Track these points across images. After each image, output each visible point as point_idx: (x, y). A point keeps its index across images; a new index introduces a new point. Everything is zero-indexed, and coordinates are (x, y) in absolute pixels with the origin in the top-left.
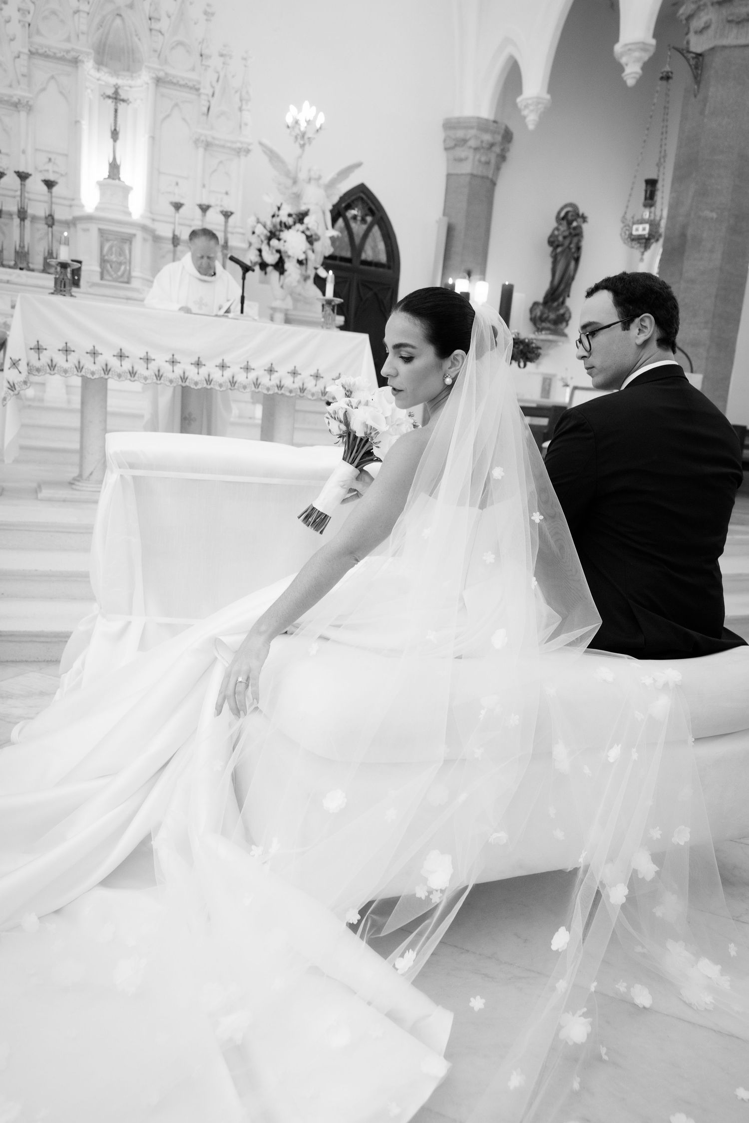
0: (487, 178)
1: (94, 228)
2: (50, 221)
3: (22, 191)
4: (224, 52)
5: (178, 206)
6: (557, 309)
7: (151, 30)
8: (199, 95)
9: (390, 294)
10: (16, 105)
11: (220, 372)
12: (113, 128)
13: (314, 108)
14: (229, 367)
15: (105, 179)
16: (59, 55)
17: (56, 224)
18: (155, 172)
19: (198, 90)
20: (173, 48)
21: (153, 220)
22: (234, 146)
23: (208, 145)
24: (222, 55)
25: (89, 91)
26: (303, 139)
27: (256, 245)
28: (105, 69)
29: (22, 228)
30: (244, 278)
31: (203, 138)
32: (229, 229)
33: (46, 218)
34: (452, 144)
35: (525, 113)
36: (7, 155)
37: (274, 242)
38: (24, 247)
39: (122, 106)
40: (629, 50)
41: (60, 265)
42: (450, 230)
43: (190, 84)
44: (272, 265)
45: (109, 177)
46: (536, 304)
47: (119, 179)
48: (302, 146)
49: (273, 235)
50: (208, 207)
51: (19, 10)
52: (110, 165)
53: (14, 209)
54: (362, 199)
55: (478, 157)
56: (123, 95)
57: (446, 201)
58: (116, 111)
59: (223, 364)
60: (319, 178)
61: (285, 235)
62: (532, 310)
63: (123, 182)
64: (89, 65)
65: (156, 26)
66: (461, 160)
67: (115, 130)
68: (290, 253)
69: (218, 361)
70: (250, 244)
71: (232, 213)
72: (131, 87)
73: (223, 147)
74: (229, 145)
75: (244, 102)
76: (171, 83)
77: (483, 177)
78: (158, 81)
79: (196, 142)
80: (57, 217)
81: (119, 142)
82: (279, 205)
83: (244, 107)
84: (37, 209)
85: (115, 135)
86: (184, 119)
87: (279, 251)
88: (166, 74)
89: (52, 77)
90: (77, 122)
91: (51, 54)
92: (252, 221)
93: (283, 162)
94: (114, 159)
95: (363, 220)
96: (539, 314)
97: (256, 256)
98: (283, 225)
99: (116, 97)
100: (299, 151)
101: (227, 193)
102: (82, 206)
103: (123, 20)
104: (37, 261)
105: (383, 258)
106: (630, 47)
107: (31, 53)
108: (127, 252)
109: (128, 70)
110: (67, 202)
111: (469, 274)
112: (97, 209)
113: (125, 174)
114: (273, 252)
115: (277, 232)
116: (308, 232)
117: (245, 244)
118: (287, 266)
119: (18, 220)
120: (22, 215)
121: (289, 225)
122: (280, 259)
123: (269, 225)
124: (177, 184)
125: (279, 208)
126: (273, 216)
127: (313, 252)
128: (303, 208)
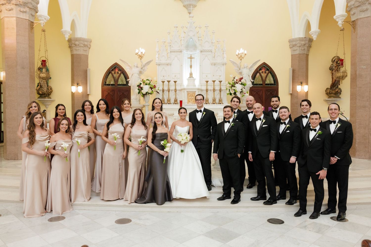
0: (305, 54)
1: (186, 91)
2: (176, 90)
4: (218, 41)
5: (207, 82)
6: (335, 90)
8: (212, 53)
9: (276, 92)
10: (167, 65)
13: (243, 50)
15: (189, 78)
16: (177, 51)
18: (201, 73)
20: (205, 43)
21: (201, 86)
22: (222, 63)
24: (217, 42)
25: (185, 57)
26: (241, 57)
28: (189, 51)
29: (169, 94)
31: (213, 63)
32: (221, 85)
33: (175, 90)
34: (292, 46)
35: (312, 36)
36: (166, 76)
37: (233, 88)
38: (169, 98)
39: (192, 60)
40: (338, 17)
42: (294, 71)
43: (210, 50)
44: (233, 94)
46: (327, 89)
48: (241, 60)
49: (233, 86)
50: (215, 81)
51: (168, 43)
52: (190, 74)
53: (167, 89)
54: (264, 66)
55: (300, 49)
56: (192, 56)
57: (291, 63)
58: (191, 61)
60: (247, 67)
61: (236, 85)
62: (326, 91)
63: (193, 78)
64: (185, 52)
65: (200, 39)
66: (295, 50)
67: (191, 65)
68: (237, 90)
70: (227, 89)
71: (222, 81)
72: (195, 54)
73: (219, 64)
74: (220, 63)
75: (224, 52)
76: (205, 51)
77: (303, 54)
78: (201, 51)
79: (212, 64)
80: (177, 89)
81: (192, 68)
83: (224, 53)
84: (172, 88)
86: (208, 59)
88: (203, 49)
89: (176, 56)
90: (182, 65)
91: (175, 51)
92: (227, 82)
93: (237, 64)
94: (191, 72)
95: (265, 72)
96: (329, 92)
98: (236, 83)
99: (191, 58)
100: (240, 61)
102: (184, 85)
103: (192, 39)
104: (172, 101)
105: (273, 82)
106: (338, 16)
107: (171, 52)
109: (194, 50)
110: (180, 85)
111: (301, 83)
112: (187, 86)
113: (194, 76)
114: (233, 90)
115: (234, 85)
116: (243, 83)
117: (226, 89)
118: (237, 94)
119: (168, 92)
120: (169, 91)
121: (237, 82)
122: (235, 91)
123: (231, 83)
124: (207, 76)
125: (234, 78)
126: (233, 80)
127: (245, 88)
128: (241, 77)
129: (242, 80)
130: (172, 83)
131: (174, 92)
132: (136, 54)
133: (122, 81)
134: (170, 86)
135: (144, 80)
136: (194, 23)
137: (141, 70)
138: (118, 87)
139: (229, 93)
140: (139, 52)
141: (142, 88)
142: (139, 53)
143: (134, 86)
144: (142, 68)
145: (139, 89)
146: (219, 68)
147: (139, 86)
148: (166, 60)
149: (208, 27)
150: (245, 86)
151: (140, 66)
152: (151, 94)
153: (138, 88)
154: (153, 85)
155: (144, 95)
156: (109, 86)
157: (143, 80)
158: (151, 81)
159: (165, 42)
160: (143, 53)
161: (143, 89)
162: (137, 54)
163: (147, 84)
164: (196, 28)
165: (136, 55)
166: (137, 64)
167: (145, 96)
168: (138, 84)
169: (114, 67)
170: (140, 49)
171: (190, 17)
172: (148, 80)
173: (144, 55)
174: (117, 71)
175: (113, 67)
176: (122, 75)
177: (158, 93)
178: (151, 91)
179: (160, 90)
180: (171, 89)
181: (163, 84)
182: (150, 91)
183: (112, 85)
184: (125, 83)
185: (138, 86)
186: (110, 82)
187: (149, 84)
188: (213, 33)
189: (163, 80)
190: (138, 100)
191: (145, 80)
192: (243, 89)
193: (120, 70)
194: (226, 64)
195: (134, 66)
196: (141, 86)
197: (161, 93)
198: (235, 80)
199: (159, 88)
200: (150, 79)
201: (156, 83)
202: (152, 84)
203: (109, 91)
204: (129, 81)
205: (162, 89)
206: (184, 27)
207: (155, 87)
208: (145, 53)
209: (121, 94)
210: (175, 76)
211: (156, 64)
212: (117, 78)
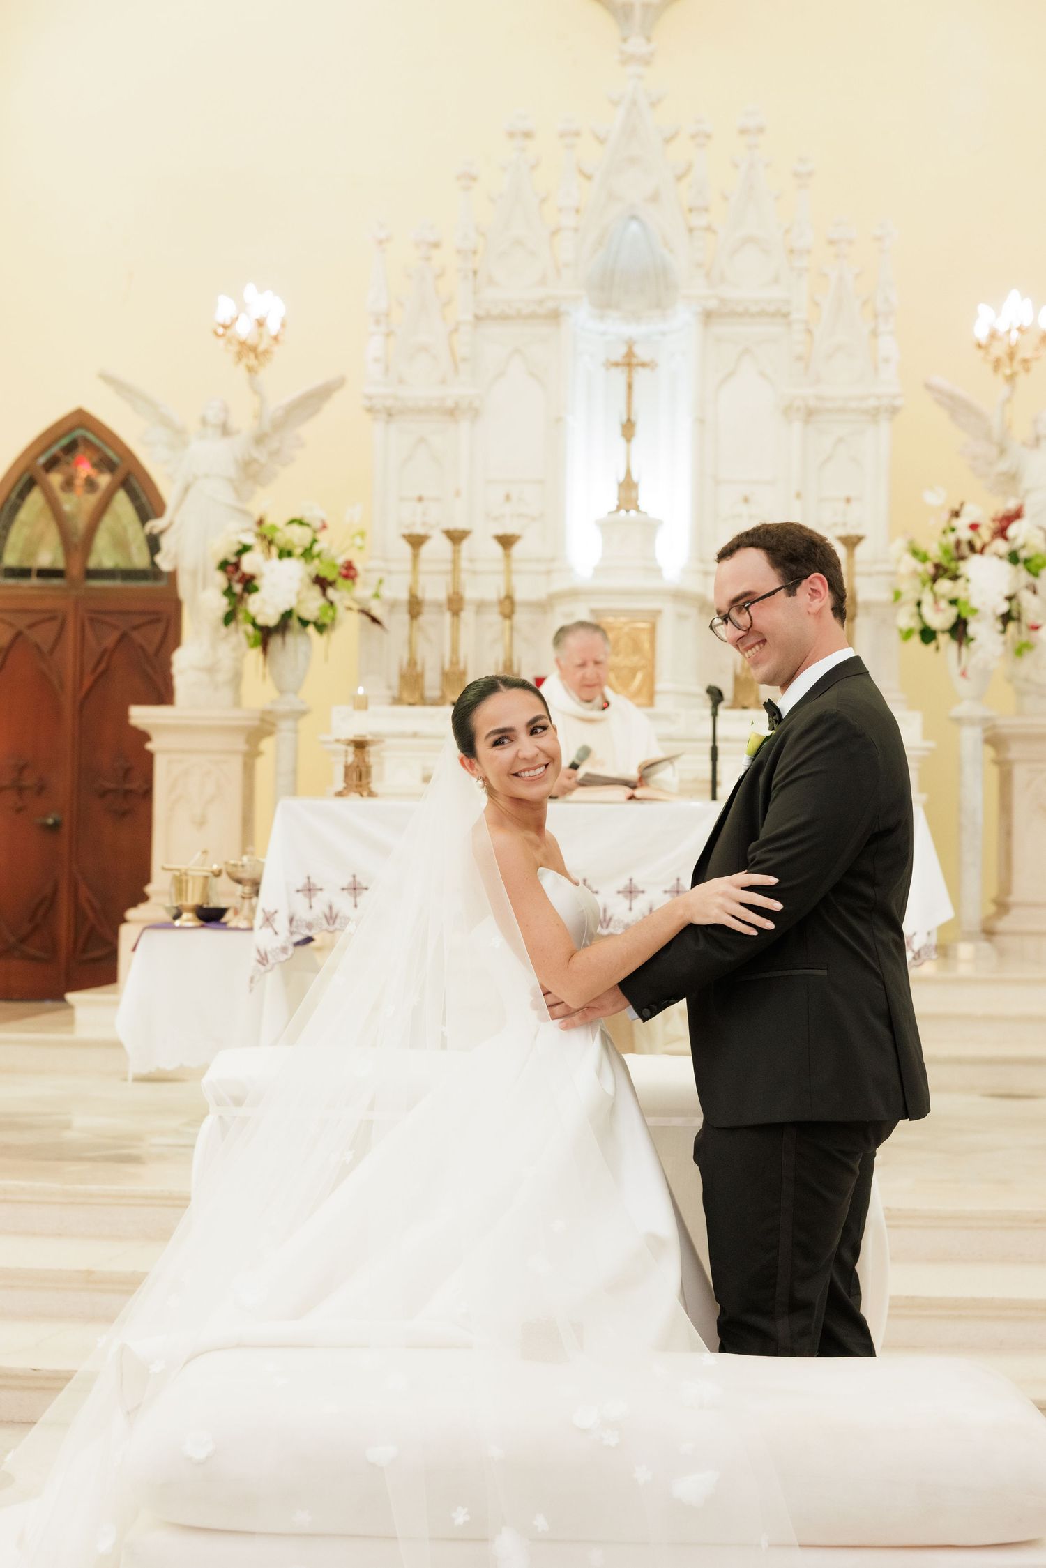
2: (508, 606)
3: (455, 562)
4: (836, 236)
7: (691, 230)
8: (789, 324)
10: (452, 413)
11: (626, 903)
12: (624, 418)
13: (1028, 301)
14: (643, 892)
15: (610, 513)
16: (525, 312)
17: (518, 609)
18: (707, 482)
19: (786, 315)
20: (735, 252)
22: (864, 405)
23: (810, 414)
25: (585, 354)
26: (1009, 362)
27: (910, 595)
29: (455, 628)
30: (715, 715)
31: (800, 402)
32: (858, 567)
33: (501, 602)
36: (439, 499)
37: (944, 585)
38: (458, 663)
39: (641, 375)
41: (353, 744)
43: (771, 308)
44: (943, 632)
45: (619, 508)
47: (637, 508)
48: (1011, 379)
49: (940, 572)
51: (458, 252)
52: (620, 485)
56: (642, 353)
58: (630, 386)
59: (631, 888)
61: (973, 567)
63: (645, 513)
64: (582, 316)
65: (699, 221)
67: (629, 420)
68: (975, 603)
69: (622, 883)
70: (898, 595)
71: (859, 539)
72: (663, 334)
73: (842, 410)
74: (854, 405)
75: (881, 318)
76: (734, 314)
78: (708, 316)
79: (787, 411)
80: (519, 596)
81: (635, 441)
82: (956, 507)
83: (881, 328)
84: (482, 589)
85: (628, 428)
86: (762, 374)
87: (953, 602)
88: (723, 300)
89: (516, 351)
90: (559, 420)
91: (513, 312)
92: (900, 545)
93: (979, 414)
94: (628, 473)
97: (912, 616)
98: (965, 549)
99: (629, 363)
101: (848, 500)
102: (571, 570)
103: (643, 224)
107: (478, 318)
108: (647, 645)
109: (656, 306)
110: (541, 565)
112: (598, 571)
113: (645, 499)
114: (944, 604)
115: (953, 565)
116: (1023, 554)
117: (890, 596)
118: (972, 629)
119: (448, 616)
120: (455, 605)
121: (978, 545)
122: (959, 617)
123: (935, 552)
124: (746, 500)
125: (956, 514)
126: (944, 532)
127: (1035, 592)
128: (1011, 505)
129: (1012, 531)
130: (482, 547)
131: (494, 617)
132: (221, 331)
133: (121, 544)
134: (464, 577)
135: (269, 521)
136: (653, 105)
137: (255, 454)
138: (92, 589)
139: (915, 625)
140: (243, 317)
141: (249, 584)
142: (244, 329)
143: (194, 574)
144: (260, 440)
145: (228, 592)
146: (840, 440)
147: (229, 567)
148: (443, 382)
149: (761, 130)
150: (1036, 575)
151: (244, 422)
152: (321, 628)
153: (220, 579)
154: (340, 561)
155: (266, 636)
156: (25, 583)
157: (260, 522)
158: (324, 527)
159: (436, 245)
160: (273, 326)
161: (256, 589)
162: (225, 327)
163: (289, 554)
164: (668, 140)
165: (221, 342)
166: (226, 410)
167: (275, 642)
168: (225, 550)
169: (64, 442)
170: (250, 292)
171: (627, 59)
172: (301, 523)
173: (276, 338)
174: (84, 470)
175: (55, 441)
176: (122, 504)
177: (375, 620)
178: (321, 602)
179: (393, 606)
180: (470, 594)
181: (416, 557)
182: (312, 605)
183: (44, 573)
184: (140, 560)
185: (224, 566)
186: (33, 555)
187: (307, 554)
188: (797, 175)
189: (419, 530)
190: (223, 677)
191: (276, 518)
192: (1026, 597)
193: (106, 464)
194: (894, 411)
195: (204, 422)
196: (249, 564)
197: (398, 623)
198: (962, 524)
199: (381, 582)
200: (314, 514)
201: (358, 541)
202: (335, 548)
203: (22, 622)
204: (162, 532)
205: (404, 596)
206: (577, 134)
207: (349, 572)
208: (283, 325)
209: (110, 640)
210: (508, 498)
211: (370, 410)
212: (81, 523)
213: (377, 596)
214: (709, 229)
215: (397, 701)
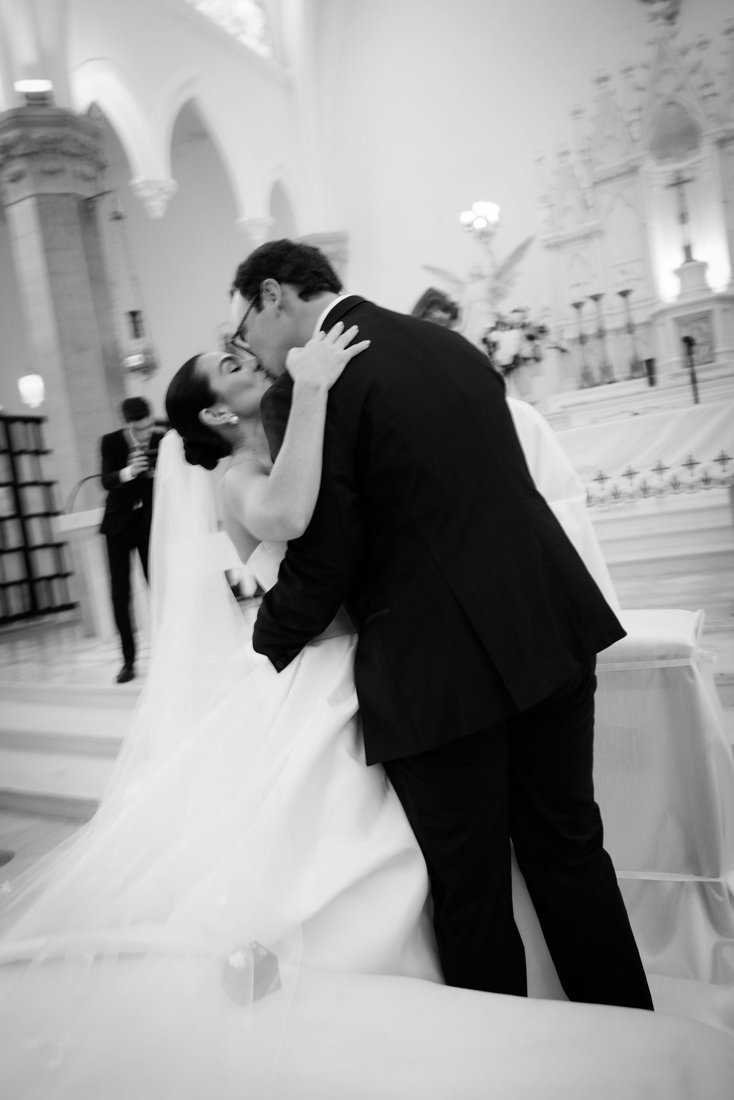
2: (631, 328)
3: (599, 311)
10: (589, 236)
12: (680, 212)
15: (680, 265)
16: (620, 172)
17: (635, 329)
20: (732, 101)
28: (670, 159)
29: (603, 346)
33: (626, 327)
36: (589, 283)
38: (607, 362)
39: (687, 187)
45: (684, 262)
47: (694, 260)
51: (579, 153)
52: (683, 250)
53: (595, 330)
56: (686, 175)
58: (682, 195)
63: (698, 261)
64: (648, 166)
65: (708, 92)
67: (683, 212)
78: (721, 142)
80: (635, 321)
81: (688, 223)
84: (614, 322)
85: (683, 217)
88: (726, 132)
89: (618, 195)
91: (613, 175)
94: (687, 242)
99: (679, 182)
102: (661, 300)
104: (622, 371)
107: (595, 183)
108: (708, 330)
109: (691, 148)
110: (644, 302)
112: (679, 297)
120: (602, 334)
131: (624, 335)
132: (467, 229)
134: (605, 318)
135: (502, 314)
137: (497, 284)
140: (477, 219)
141: (496, 347)
142: (480, 225)
144: (497, 277)
148: (582, 222)
151: (488, 271)
152: (536, 360)
154: (538, 325)
155: (508, 370)
157: (498, 316)
158: (527, 310)
159: (567, 153)
160: (494, 219)
161: (498, 350)
162: (469, 226)
163: (513, 328)
164: (684, 54)
165: (470, 234)
167: (515, 373)
168: (484, 333)
170: (475, 205)
172: (518, 311)
173: (497, 225)
177: (563, 351)
178: (532, 347)
179: (571, 341)
180: (610, 326)
181: (580, 314)
182: (527, 350)
185: (485, 341)
187: (524, 326)
189: (578, 300)
191: (506, 312)
195: (469, 275)
197: (575, 349)
199: (562, 331)
200: (523, 305)
201: (546, 313)
202: (534, 318)
205: (576, 335)
206: (632, 68)
207: (544, 330)
208: (500, 219)
210: (623, 272)
211: (548, 247)
213: (562, 338)
214: (714, 95)
215: (582, 388)
